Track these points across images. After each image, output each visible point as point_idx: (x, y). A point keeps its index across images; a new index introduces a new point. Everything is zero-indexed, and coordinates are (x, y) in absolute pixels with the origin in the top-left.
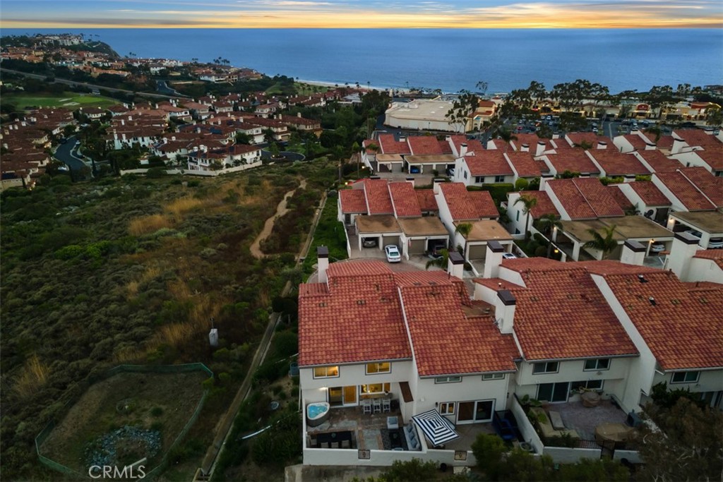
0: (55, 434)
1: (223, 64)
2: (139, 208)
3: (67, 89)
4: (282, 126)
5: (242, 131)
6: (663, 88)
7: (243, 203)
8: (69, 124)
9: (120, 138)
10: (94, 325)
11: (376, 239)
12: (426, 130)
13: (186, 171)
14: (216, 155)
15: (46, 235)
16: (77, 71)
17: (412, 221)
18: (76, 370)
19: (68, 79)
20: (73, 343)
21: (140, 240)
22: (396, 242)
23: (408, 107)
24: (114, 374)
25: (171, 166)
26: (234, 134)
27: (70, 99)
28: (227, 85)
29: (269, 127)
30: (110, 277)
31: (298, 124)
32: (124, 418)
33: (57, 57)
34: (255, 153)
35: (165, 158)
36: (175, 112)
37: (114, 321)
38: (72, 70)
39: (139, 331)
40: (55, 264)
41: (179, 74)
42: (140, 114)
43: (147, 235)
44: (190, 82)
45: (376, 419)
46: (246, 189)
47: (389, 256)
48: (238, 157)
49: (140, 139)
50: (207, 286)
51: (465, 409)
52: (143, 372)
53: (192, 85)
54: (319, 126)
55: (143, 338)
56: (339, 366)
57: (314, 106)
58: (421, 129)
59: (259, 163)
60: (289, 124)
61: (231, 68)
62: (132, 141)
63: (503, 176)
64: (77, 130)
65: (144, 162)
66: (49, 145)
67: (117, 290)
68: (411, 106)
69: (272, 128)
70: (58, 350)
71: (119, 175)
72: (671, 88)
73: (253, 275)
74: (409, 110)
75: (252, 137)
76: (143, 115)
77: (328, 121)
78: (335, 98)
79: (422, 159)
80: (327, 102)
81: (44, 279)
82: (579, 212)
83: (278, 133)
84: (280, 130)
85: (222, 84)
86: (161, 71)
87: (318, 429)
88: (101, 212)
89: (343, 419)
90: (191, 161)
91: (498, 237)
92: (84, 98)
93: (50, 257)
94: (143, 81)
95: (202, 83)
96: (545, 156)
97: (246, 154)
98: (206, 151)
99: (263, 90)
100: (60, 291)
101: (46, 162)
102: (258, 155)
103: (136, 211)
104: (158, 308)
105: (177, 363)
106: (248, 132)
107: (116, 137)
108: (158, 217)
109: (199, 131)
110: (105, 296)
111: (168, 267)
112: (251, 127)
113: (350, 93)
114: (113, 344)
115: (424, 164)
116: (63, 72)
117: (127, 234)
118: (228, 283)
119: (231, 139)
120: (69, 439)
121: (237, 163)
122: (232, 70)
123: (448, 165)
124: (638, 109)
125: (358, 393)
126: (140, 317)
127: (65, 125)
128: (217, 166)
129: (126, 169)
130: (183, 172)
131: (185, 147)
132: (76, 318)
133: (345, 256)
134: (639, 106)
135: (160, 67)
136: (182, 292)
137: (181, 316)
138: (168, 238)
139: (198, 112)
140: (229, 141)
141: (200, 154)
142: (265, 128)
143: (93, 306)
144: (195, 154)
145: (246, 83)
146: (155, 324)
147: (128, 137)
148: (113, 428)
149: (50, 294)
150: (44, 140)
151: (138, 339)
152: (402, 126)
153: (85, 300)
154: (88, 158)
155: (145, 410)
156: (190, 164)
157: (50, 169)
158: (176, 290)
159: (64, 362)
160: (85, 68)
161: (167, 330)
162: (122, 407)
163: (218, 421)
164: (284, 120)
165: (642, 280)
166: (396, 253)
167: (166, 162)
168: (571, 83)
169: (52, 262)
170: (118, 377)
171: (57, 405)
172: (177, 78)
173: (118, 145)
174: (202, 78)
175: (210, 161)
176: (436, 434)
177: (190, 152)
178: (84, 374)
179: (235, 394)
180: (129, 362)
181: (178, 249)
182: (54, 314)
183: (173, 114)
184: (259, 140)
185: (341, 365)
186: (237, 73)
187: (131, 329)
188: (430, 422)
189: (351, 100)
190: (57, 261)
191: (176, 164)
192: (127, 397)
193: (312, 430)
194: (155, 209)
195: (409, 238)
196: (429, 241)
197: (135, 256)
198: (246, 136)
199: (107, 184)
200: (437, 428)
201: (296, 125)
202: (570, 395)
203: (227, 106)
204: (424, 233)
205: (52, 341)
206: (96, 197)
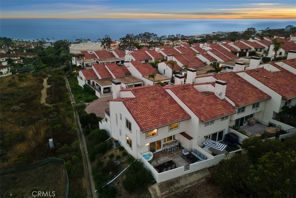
6: (172, 36)
7: (21, 85)
17: (123, 78)
23: (79, 46)
29: (9, 57)
34: (6, 69)
45: (175, 153)
54: (37, 56)
56: (157, 129)
57: (30, 49)
60: (20, 55)
63: (148, 60)
68: (80, 45)
69: (11, 58)
72: (174, 36)
73: (53, 113)
74: (80, 47)
75: (1, 62)
77: (40, 54)
79: (104, 60)
80: (35, 47)
83: (15, 60)
84: (16, 58)
89: (160, 158)
96: (161, 51)
97: (1, 70)
102: (8, 70)
113: (45, 43)
115: (106, 61)
123: (116, 61)
124: (167, 43)
125: (162, 143)
134: (167, 42)
142: (7, 58)
155: (24, 193)
162: (8, 195)
164: (17, 54)
168: (143, 34)
176: (219, 147)
185: (159, 128)
188: (212, 143)
189: (47, 46)
195: (127, 85)
196: (135, 85)
200: (217, 145)
201: (24, 56)
202: (245, 123)
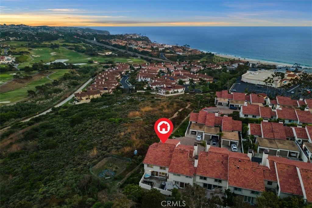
0: (94, 167)
1: (187, 47)
2: (134, 108)
3: (131, 56)
4: (197, 78)
5: (181, 79)
7: (164, 111)
8: (128, 70)
9: (141, 78)
10: (110, 143)
11: (196, 132)
12: (259, 85)
13: (157, 93)
14: (169, 89)
15: (108, 113)
16: (135, 49)
17: (209, 128)
18: (102, 153)
19: (132, 52)
20: (104, 146)
21: (130, 119)
22: (202, 134)
24: (110, 156)
25: (153, 91)
26: (178, 80)
27: (131, 59)
28: (186, 56)
29: (192, 78)
30: (119, 130)
31: (204, 78)
32: (109, 168)
33: (130, 44)
34: (183, 89)
35: (152, 87)
36: (162, 69)
37: (115, 143)
38: (133, 49)
39: (119, 147)
40: (107, 123)
41: (169, 51)
42: (150, 69)
43: (132, 118)
44: (172, 55)
45: (160, 181)
46: (167, 106)
47: (197, 139)
48: (176, 90)
49: (147, 78)
50: (141, 137)
51: (182, 184)
52: (116, 157)
53: (173, 56)
54: (212, 79)
55: (119, 149)
57: (216, 69)
58: (256, 84)
59: (183, 93)
60: (200, 77)
61: (190, 48)
62: (144, 79)
63: (256, 116)
64: (130, 72)
65: (145, 88)
66: (120, 78)
67: (118, 134)
69: (193, 79)
70: (101, 147)
71: (136, 92)
74: (253, 75)
75: (185, 81)
76: (151, 69)
78: (228, 64)
81: (103, 127)
82: (268, 136)
83: (195, 81)
84: (196, 80)
85: (184, 56)
86: (163, 50)
87: (146, 180)
88: (124, 108)
89: (153, 179)
90: (160, 90)
91: (234, 139)
92: (135, 59)
93: (107, 120)
94: (156, 54)
95: (177, 55)
97: (179, 89)
98: (165, 87)
99: (199, 59)
100: (106, 131)
101: (117, 84)
102: (184, 90)
103: (132, 109)
104: (126, 141)
105: (125, 157)
106: (183, 80)
107: (139, 77)
108: (137, 113)
109: (166, 78)
110: (115, 135)
111: (134, 129)
112: (185, 78)
113: (235, 63)
114: (112, 149)
116: (130, 49)
117: (127, 117)
118: (147, 137)
119: (176, 82)
120: (97, 169)
121: (175, 92)
122: (190, 50)
125: (159, 174)
126: (121, 143)
127: (126, 70)
128: (168, 93)
129: (139, 90)
130: (156, 94)
131: (159, 84)
132: (107, 140)
133: (184, 135)
135: (163, 48)
136: (134, 138)
137: (130, 145)
138: (137, 120)
139: (170, 69)
140: (176, 83)
141: (163, 88)
142: (191, 78)
143: (112, 137)
144: (161, 88)
145: (194, 55)
146: (123, 145)
147: (143, 78)
148: (106, 169)
149: (103, 132)
150: (119, 76)
151: (118, 149)
152: (248, 82)
153: (110, 135)
154: (130, 84)
155: (114, 167)
156: (159, 91)
157: (118, 88)
158: (132, 137)
159: (100, 151)
160: (137, 48)
161: (125, 148)
162: (109, 165)
163: (128, 173)
164: (199, 76)
165: (240, 161)
166: (199, 138)
167: (152, 89)
169: (107, 122)
170: (111, 157)
171: (96, 160)
172: (168, 53)
173: (140, 80)
174: (177, 53)
175: (166, 91)
177: (160, 86)
178: (104, 155)
179: (135, 168)
180: (114, 154)
181: (139, 124)
182: (103, 138)
183: (161, 69)
184: (187, 83)
186: (191, 51)
187: (118, 146)
189: (234, 66)
190: (108, 122)
191: (155, 90)
192: (111, 163)
193: (145, 180)
194: (138, 109)
195: (205, 134)
196: (212, 136)
197: (127, 124)
198: (182, 81)
199: (131, 96)
201: (203, 78)
202: (213, 189)
203: (181, 67)
204: (211, 133)
205: (100, 145)
206: (127, 100)
